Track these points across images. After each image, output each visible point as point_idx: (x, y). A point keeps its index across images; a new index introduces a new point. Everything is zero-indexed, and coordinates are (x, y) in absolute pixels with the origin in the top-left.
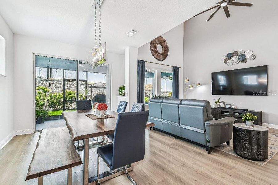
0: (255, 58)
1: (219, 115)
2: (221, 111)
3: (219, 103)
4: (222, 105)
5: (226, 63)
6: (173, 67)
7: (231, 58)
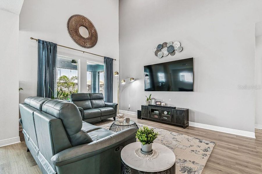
0: (183, 49)
1: (149, 114)
2: (151, 109)
3: (150, 100)
4: (153, 103)
5: (157, 56)
6: (105, 57)
7: (161, 50)
